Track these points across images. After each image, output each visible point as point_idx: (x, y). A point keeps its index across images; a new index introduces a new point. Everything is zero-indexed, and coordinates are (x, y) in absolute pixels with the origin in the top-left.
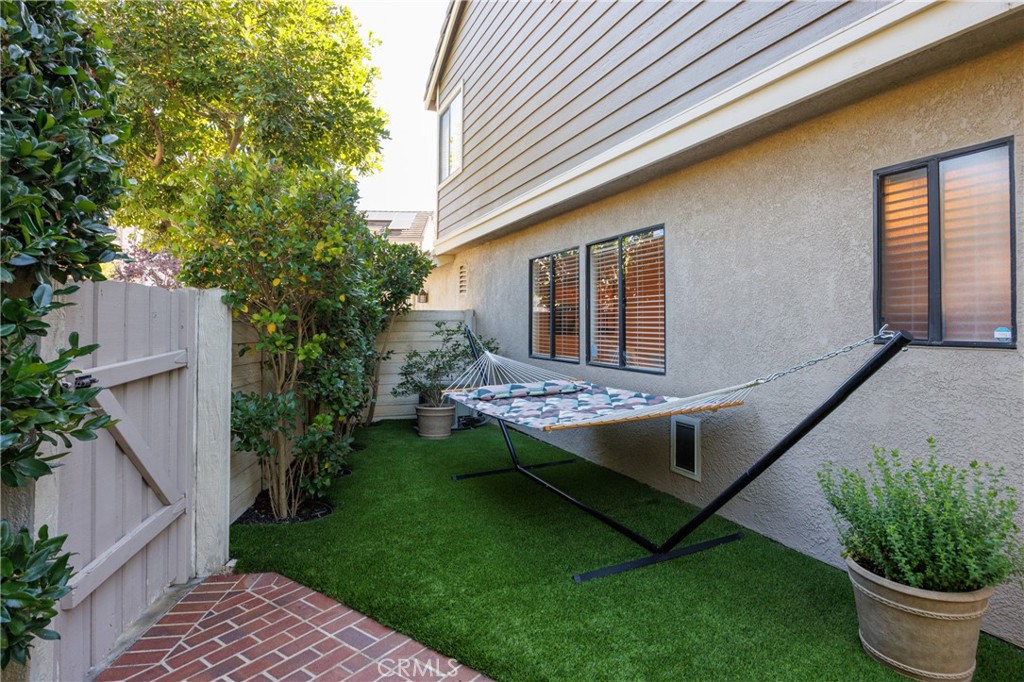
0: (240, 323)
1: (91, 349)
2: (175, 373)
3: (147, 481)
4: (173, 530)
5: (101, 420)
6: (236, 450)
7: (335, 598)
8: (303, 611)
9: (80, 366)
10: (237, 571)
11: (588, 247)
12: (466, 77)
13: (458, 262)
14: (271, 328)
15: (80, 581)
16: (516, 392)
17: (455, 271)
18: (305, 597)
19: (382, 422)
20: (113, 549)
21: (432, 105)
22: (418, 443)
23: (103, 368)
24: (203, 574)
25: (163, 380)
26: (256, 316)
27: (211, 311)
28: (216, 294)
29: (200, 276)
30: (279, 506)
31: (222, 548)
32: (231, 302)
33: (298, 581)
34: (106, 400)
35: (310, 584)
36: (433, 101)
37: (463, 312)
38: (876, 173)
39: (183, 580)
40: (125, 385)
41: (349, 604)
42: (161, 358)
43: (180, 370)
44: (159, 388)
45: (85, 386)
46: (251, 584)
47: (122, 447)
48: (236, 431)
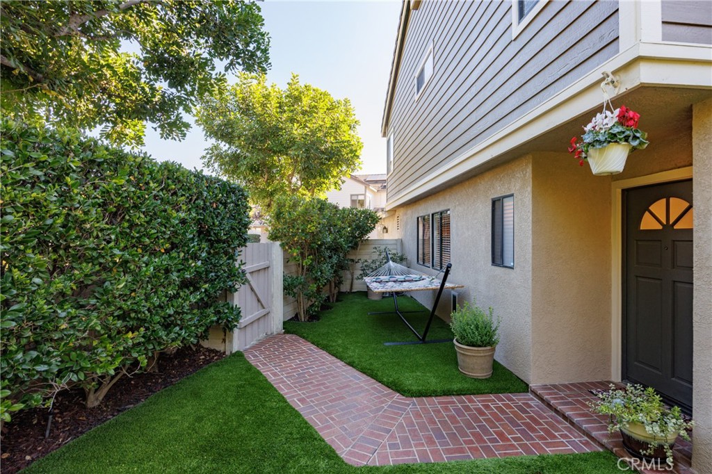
0: (285, 251)
1: (245, 263)
2: (267, 268)
3: (259, 300)
4: (266, 316)
5: (247, 280)
6: (285, 295)
7: (309, 341)
8: (300, 343)
9: (243, 267)
10: (284, 333)
11: (433, 215)
12: (395, 125)
13: (397, 214)
14: (295, 254)
15: (243, 321)
16: (391, 279)
17: (396, 218)
18: (301, 340)
19: (358, 292)
20: (250, 317)
21: (384, 135)
22: (366, 301)
23: (247, 268)
24: (275, 333)
25: (263, 271)
26: (290, 250)
27: (277, 250)
28: (278, 243)
29: (274, 237)
30: (301, 317)
31: (281, 326)
32: (282, 245)
33: (301, 337)
34: (248, 276)
35: (304, 338)
36: (385, 133)
37: (396, 240)
38: (492, 199)
39: (269, 333)
40: (253, 272)
41: (313, 343)
42: (262, 264)
43: (268, 268)
44: (262, 273)
45: (243, 272)
46: (288, 336)
47: (252, 289)
48: (285, 289)
